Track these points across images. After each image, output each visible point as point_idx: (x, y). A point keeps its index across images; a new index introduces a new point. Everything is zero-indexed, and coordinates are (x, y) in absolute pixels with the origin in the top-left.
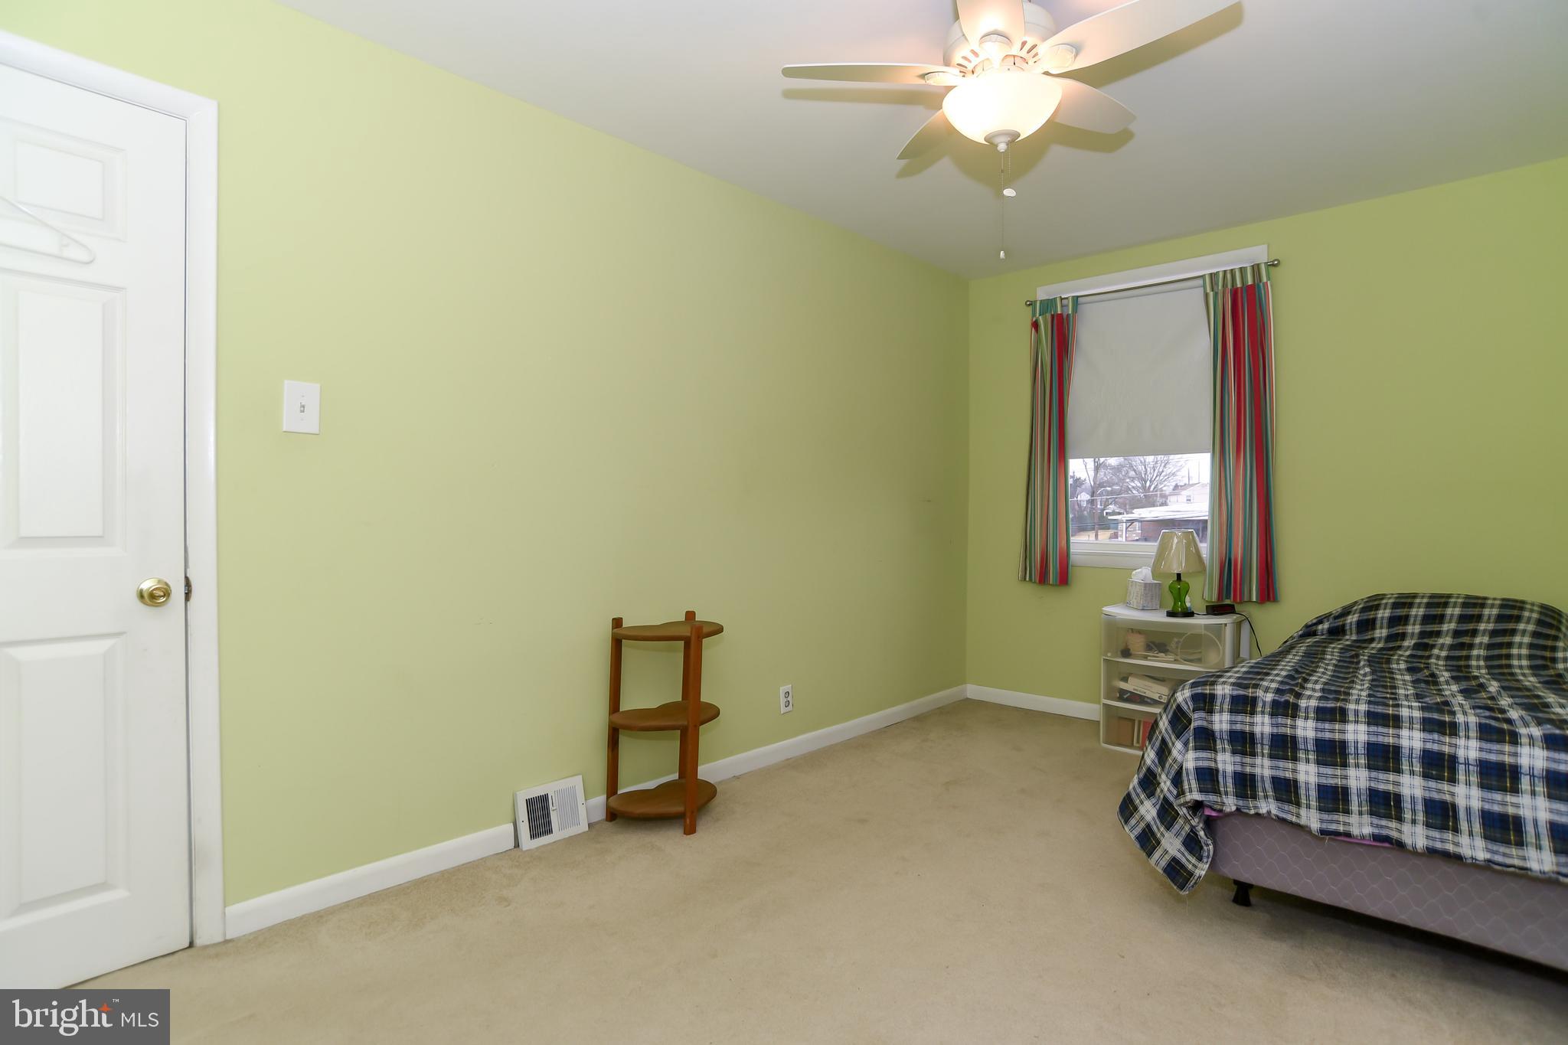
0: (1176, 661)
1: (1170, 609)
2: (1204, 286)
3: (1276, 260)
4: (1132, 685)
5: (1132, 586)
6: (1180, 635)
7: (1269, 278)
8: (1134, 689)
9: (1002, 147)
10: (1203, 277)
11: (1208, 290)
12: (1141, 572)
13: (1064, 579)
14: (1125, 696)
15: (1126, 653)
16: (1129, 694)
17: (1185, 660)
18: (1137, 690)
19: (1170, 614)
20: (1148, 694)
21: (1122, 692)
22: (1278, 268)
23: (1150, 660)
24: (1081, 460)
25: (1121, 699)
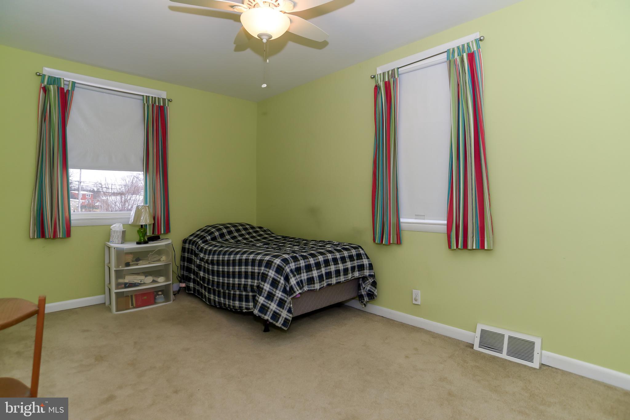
0: (149, 263)
1: (138, 241)
2: (143, 100)
3: (171, 99)
4: (128, 279)
5: (114, 233)
6: (152, 251)
7: (168, 105)
8: (129, 281)
9: (265, 41)
10: (143, 96)
11: (145, 102)
12: (116, 226)
13: (68, 234)
14: (127, 285)
15: (128, 265)
16: (128, 284)
17: (154, 261)
18: (130, 281)
19: (138, 243)
20: (136, 281)
21: (126, 284)
22: (171, 102)
23: (140, 265)
24: (79, 170)
25: (126, 287)
